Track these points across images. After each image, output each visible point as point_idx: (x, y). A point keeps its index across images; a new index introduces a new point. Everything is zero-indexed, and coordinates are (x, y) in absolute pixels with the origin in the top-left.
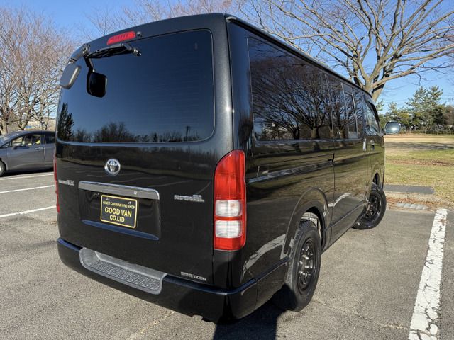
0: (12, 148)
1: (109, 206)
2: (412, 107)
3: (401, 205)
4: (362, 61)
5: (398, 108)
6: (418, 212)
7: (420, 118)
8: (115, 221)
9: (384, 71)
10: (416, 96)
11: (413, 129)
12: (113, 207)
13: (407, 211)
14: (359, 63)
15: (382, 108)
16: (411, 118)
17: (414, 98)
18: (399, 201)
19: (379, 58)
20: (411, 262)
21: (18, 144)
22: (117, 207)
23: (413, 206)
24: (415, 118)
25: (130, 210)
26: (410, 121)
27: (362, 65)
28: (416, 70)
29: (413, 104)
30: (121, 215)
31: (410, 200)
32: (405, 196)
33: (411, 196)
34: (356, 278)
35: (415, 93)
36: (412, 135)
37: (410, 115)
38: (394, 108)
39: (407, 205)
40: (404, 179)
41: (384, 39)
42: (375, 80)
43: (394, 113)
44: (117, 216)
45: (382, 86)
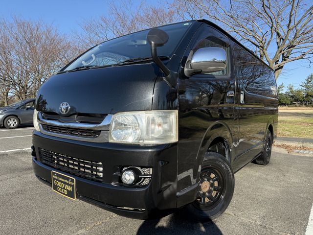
0: (25, 109)
2: (305, 88)
3: (297, 151)
4: (266, 50)
5: (295, 89)
6: (310, 156)
7: (310, 96)
9: (283, 57)
10: (307, 80)
11: (306, 104)
13: (302, 155)
14: (265, 51)
15: (282, 88)
16: (304, 96)
17: (306, 82)
18: (295, 148)
19: (278, 47)
20: (305, 189)
21: (29, 107)
23: (306, 152)
24: (307, 96)
26: (303, 98)
27: (267, 52)
28: (307, 56)
29: (306, 86)
31: (304, 147)
32: (300, 145)
33: (305, 145)
34: (260, 198)
35: (307, 78)
36: (305, 108)
37: (304, 94)
38: (291, 89)
39: (302, 151)
40: (299, 134)
41: (282, 34)
42: (276, 62)
43: (292, 92)
45: (282, 67)
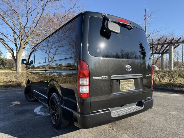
1: (123, 84)
8: (127, 89)
12: (125, 84)
22: (126, 84)
25: (132, 83)
30: (128, 86)
44: (127, 87)
